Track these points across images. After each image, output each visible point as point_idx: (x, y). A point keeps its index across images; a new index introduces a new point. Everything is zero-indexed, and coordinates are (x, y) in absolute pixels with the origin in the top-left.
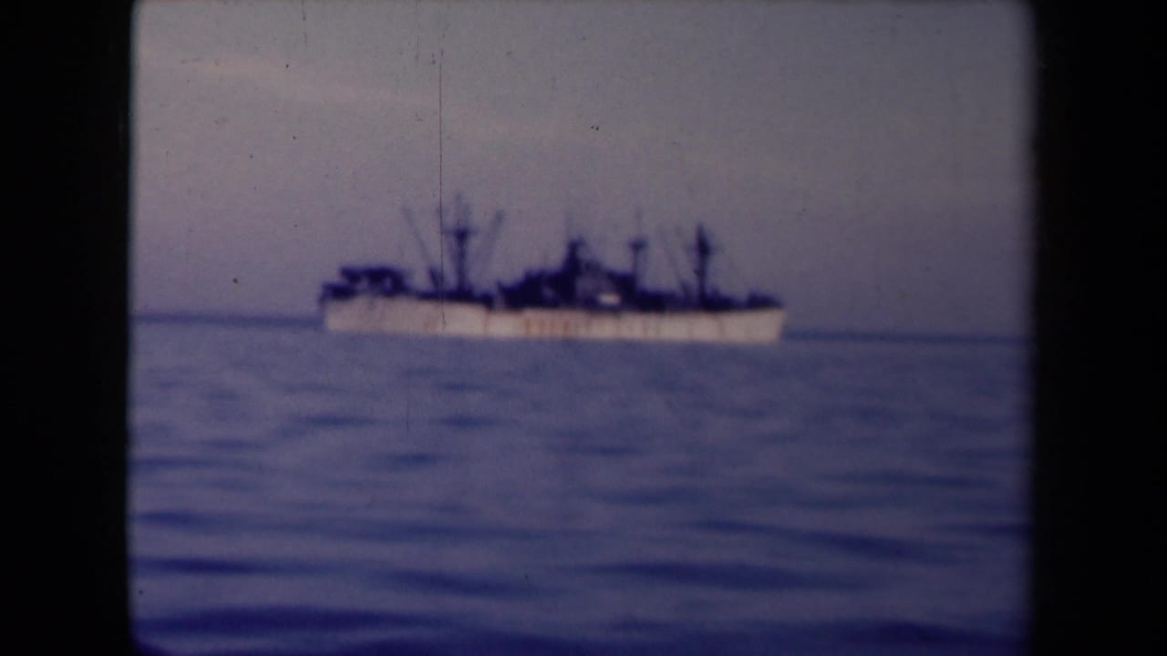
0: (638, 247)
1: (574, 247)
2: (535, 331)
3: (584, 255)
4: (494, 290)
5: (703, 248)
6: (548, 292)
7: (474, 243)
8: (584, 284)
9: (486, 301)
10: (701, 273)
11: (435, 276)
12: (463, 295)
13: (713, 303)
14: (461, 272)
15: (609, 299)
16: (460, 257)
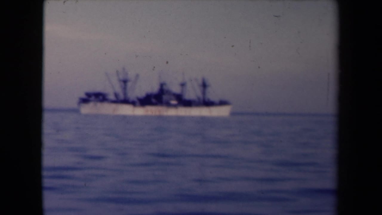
0: (183, 85)
1: (162, 85)
2: (149, 113)
3: (165, 88)
4: (136, 100)
5: (204, 85)
6: (154, 100)
7: (129, 84)
8: (165, 97)
9: (133, 103)
10: (204, 93)
11: (116, 95)
12: (126, 101)
13: (208, 104)
14: (125, 94)
15: (174, 102)
16: (125, 89)
